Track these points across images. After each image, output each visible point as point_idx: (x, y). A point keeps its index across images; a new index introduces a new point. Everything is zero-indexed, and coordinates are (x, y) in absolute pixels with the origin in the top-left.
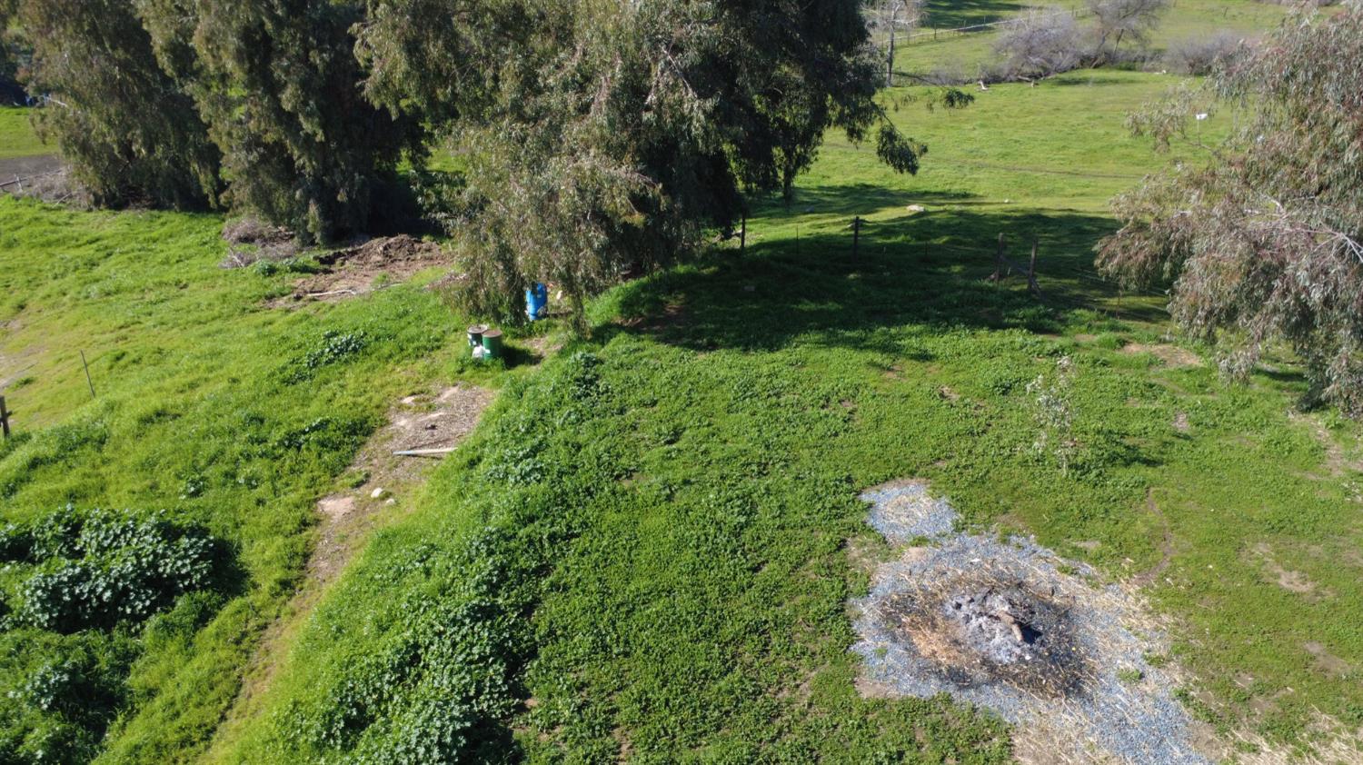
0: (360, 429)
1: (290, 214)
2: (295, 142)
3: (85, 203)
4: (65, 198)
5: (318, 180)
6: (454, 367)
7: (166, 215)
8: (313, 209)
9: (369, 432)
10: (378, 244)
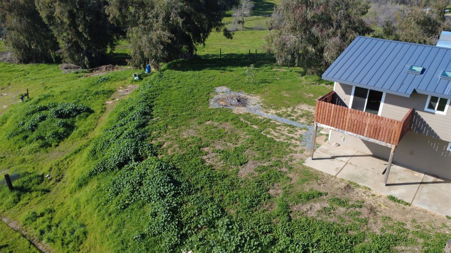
0: (111, 92)
1: (79, 61)
2: (81, 41)
3: (17, 62)
4: (10, 61)
5: (87, 51)
6: (130, 82)
7: (41, 64)
8: (86, 58)
9: (113, 92)
10: (104, 67)
